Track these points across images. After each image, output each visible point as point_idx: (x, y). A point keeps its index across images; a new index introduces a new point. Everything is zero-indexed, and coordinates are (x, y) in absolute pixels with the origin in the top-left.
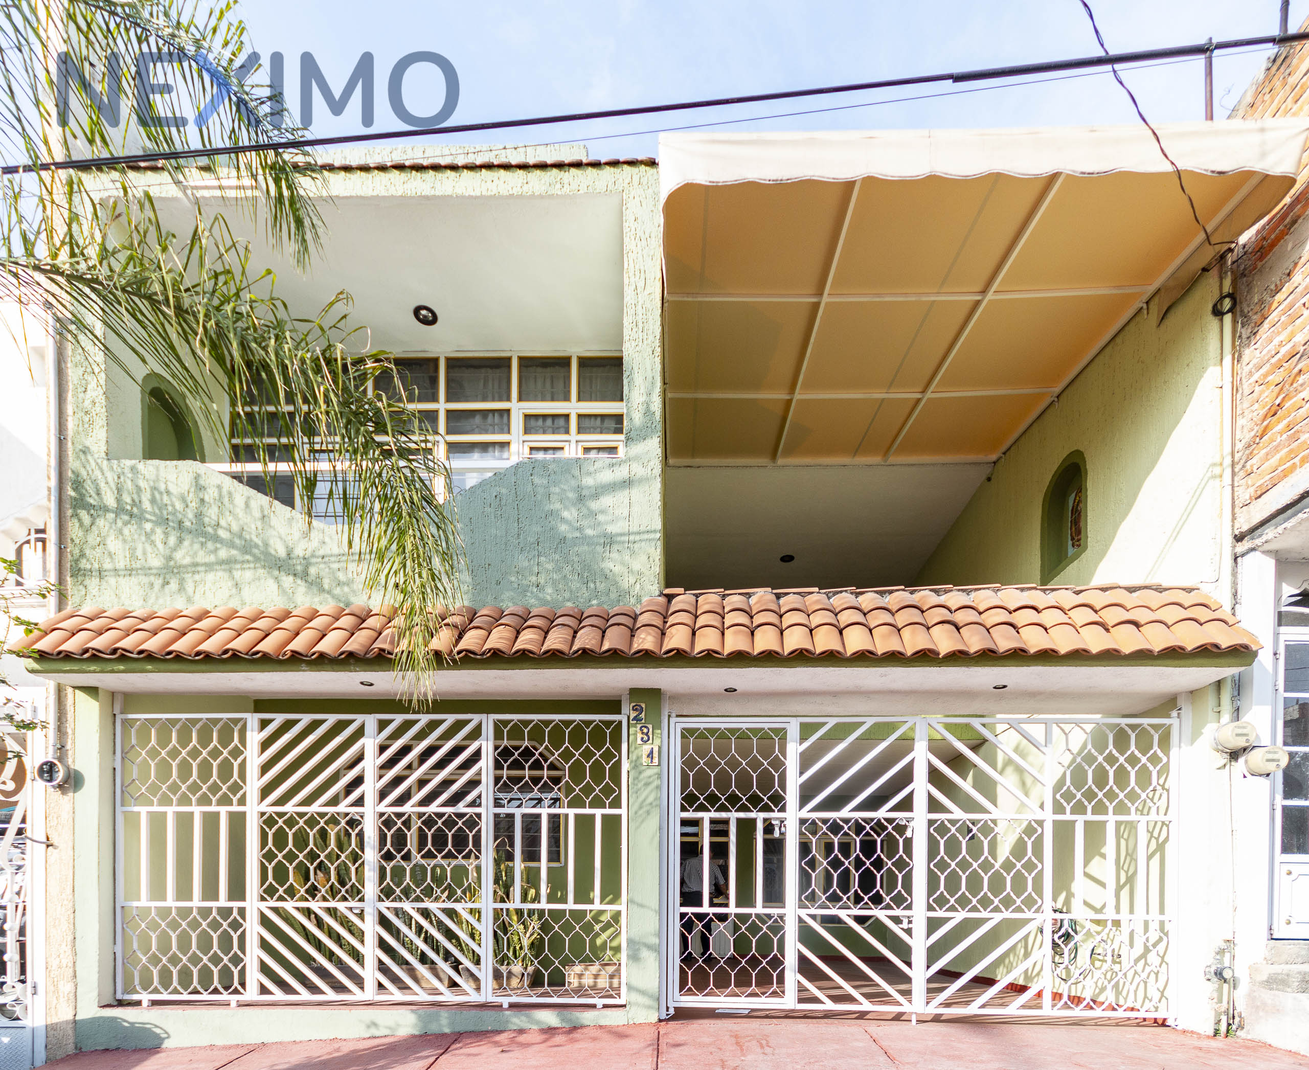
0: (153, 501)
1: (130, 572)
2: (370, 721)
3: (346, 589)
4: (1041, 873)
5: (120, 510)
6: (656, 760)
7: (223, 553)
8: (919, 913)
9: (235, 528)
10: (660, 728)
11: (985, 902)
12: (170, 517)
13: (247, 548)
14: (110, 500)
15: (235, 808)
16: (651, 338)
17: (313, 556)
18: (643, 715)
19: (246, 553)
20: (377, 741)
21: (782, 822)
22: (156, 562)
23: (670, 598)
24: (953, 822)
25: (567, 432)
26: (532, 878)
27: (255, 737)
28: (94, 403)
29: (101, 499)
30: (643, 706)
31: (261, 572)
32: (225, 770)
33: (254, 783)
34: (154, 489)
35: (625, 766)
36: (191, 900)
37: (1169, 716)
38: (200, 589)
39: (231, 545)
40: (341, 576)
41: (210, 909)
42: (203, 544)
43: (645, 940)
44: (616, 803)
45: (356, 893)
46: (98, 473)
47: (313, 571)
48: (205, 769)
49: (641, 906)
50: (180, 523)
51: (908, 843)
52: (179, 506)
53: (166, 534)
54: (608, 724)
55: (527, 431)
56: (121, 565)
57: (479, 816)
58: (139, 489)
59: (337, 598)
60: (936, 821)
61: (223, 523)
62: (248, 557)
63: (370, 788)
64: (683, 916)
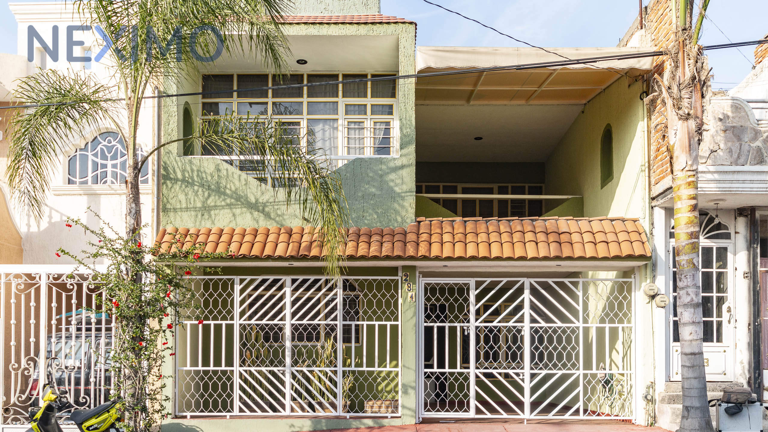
0: (198, 176)
1: (187, 209)
2: (288, 279)
3: (281, 218)
4: (578, 352)
5: (183, 180)
6: (414, 299)
7: (228, 201)
8: (527, 371)
9: (233, 189)
10: (415, 284)
11: (555, 366)
12: (205, 184)
13: (238, 198)
14: (180, 176)
15: (229, 322)
16: (411, 102)
17: (267, 202)
18: (408, 278)
19: (237, 201)
20: (292, 289)
21: (468, 328)
22: (199, 205)
23: (419, 222)
24: (541, 328)
25: (365, 114)
26: (347, 353)
27: (238, 288)
28: (172, 130)
29: (176, 175)
30: (408, 274)
31: (244, 210)
32: (225, 304)
33: (237, 310)
34: (198, 171)
35: (400, 301)
36: (209, 366)
37: (631, 278)
38: (217, 218)
39: (231, 197)
40: (279, 212)
41: (217, 371)
42: (220, 197)
43: (410, 384)
44: (396, 319)
45: (281, 363)
46: (175, 163)
47: (267, 209)
48: (216, 303)
49: (408, 368)
50: (209, 186)
51: (522, 337)
52: (209, 178)
53: (204, 192)
54: (392, 281)
55: (347, 113)
56: (184, 206)
57: (336, 325)
58: (192, 171)
59: (277, 223)
60: (534, 327)
61: (228, 186)
62: (239, 203)
63: (288, 311)
64: (425, 373)
